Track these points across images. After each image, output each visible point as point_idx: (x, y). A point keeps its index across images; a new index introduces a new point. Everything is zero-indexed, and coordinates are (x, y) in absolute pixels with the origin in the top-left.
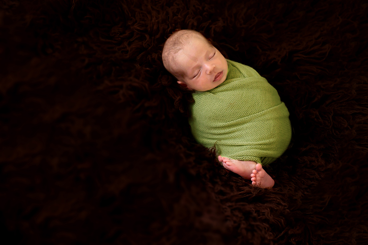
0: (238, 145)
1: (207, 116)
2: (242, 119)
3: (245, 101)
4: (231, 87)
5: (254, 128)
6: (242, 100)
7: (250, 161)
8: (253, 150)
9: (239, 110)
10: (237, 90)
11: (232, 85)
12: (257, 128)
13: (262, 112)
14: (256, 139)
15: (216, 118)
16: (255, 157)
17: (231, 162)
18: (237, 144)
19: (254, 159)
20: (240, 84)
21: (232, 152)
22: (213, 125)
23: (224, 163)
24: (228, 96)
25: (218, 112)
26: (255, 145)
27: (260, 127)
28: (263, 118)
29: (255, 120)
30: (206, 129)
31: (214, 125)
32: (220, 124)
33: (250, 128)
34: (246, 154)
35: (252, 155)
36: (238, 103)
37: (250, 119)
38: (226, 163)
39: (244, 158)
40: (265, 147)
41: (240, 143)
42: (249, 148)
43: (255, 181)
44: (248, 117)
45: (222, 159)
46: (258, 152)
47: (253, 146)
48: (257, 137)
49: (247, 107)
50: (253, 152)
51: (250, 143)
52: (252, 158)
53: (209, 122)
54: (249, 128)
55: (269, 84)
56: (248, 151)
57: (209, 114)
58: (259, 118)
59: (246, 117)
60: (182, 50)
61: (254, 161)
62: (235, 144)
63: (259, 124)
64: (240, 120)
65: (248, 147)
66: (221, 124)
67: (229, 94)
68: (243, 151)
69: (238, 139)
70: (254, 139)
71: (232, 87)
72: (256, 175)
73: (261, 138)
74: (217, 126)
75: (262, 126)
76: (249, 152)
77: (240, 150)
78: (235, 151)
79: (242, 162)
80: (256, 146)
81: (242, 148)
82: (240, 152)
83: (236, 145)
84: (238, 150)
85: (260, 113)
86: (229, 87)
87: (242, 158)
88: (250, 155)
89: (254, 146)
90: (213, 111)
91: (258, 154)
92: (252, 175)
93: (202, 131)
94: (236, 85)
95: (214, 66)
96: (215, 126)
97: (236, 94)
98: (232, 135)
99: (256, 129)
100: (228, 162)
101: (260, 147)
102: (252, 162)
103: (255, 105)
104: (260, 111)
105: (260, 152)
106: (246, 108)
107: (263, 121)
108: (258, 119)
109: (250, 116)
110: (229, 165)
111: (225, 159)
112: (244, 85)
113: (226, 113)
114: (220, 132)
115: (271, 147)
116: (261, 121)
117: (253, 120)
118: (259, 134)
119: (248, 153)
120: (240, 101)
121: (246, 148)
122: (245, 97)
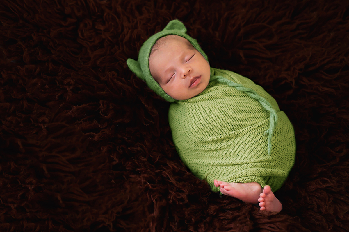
0: (235, 163)
1: (194, 129)
2: (236, 132)
3: (238, 110)
4: (220, 94)
5: (251, 142)
6: (234, 109)
7: (251, 182)
8: (254, 169)
9: (231, 120)
10: (228, 98)
11: (222, 92)
12: (255, 142)
13: (258, 124)
14: (256, 155)
15: (206, 131)
16: (257, 177)
17: (230, 185)
18: (233, 162)
19: (256, 178)
20: (231, 91)
21: (229, 173)
22: (201, 139)
23: (222, 188)
24: (217, 105)
25: (206, 123)
26: (255, 162)
27: (258, 141)
28: (260, 130)
29: (252, 133)
30: (194, 145)
31: (204, 139)
32: (210, 137)
33: (247, 143)
34: (246, 174)
35: (253, 175)
36: (229, 112)
37: (245, 131)
38: (224, 187)
39: (244, 179)
40: (267, 164)
41: (237, 162)
42: (248, 167)
43: (264, 206)
44: (243, 129)
45: (219, 184)
46: (260, 171)
47: (252, 165)
48: (256, 153)
49: (240, 117)
50: (253, 171)
51: (249, 160)
52: (253, 178)
53: (197, 136)
54: (245, 143)
55: (266, 92)
56: (247, 170)
57: (196, 126)
58: (257, 131)
59: (241, 130)
60: (157, 51)
61: (256, 182)
62: (230, 163)
63: (256, 137)
64: (233, 133)
65: (248, 165)
66: (212, 138)
67: (218, 103)
68: (242, 171)
69: (233, 157)
70: (253, 156)
71: (222, 94)
72: (264, 199)
73: (261, 154)
74: (207, 140)
75: (260, 140)
76: (249, 171)
77: (237, 170)
78: (232, 172)
79: (243, 185)
80: (256, 164)
81: (240, 168)
82: (238, 173)
83: (232, 164)
84: (235, 171)
85: (256, 124)
86: (217, 94)
87: (242, 180)
88: (251, 175)
89: (254, 164)
90: (201, 123)
91: (259, 172)
92: (260, 199)
93: (190, 148)
94: (225, 92)
95: (190, 69)
96: (205, 141)
97: (226, 103)
98: (226, 151)
99: (254, 144)
100: (226, 186)
101: (261, 164)
102: (254, 184)
103: (250, 115)
104: (256, 122)
105: (262, 171)
106: (239, 119)
107: (262, 134)
108: (255, 132)
109: (245, 129)
110: (228, 190)
111: (221, 183)
112: (235, 93)
113: (216, 124)
114: (211, 148)
115: (274, 164)
116: (258, 134)
117: (249, 134)
118: (258, 150)
119: (248, 173)
120: (232, 110)
121: (244, 167)
122: (238, 106)
